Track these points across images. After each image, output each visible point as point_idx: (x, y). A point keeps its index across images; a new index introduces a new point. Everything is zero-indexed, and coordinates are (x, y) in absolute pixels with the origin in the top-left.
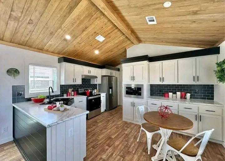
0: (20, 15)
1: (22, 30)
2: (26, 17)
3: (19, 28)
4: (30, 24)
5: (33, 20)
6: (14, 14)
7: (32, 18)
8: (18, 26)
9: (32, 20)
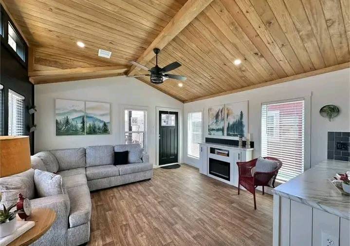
0: (310, 28)
1: (327, 43)
2: (318, 24)
3: (322, 42)
4: (332, 26)
5: (332, 18)
6: (303, 33)
7: (328, 17)
8: (319, 41)
9: (330, 20)
